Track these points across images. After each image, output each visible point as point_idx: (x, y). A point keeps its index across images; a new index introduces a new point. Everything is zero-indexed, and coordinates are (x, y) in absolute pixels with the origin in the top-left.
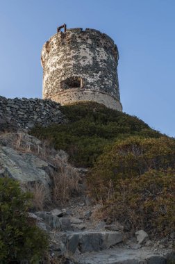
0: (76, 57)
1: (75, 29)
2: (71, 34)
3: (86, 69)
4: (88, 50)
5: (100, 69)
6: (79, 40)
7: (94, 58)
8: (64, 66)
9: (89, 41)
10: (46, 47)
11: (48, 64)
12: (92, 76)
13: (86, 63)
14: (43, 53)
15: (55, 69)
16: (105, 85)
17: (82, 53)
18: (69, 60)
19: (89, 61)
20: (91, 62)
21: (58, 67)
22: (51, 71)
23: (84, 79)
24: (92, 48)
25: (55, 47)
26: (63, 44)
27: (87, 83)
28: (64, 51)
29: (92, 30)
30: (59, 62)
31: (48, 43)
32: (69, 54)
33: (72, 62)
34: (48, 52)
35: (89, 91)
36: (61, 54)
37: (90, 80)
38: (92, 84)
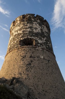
0: (30, 27)
2: (29, 16)
3: (37, 35)
4: (38, 25)
5: (45, 36)
6: (33, 20)
7: (41, 30)
8: (23, 32)
9: (39, 21)
10: (13, 23)
11: (13, 31)
12: (41, 39)
13: (37, 31)
14: (11, 26)
15: (16, 33)
16: (48, 46)
17: (34, 26)
18: (26, 28)
20: (40, 31)
21: (19, 32)
22: (14, 34)
23: (36, 41)
24: (40, 25)
25: (18, 22)
26: (23, 21)
27: (38, 43)
28: (24, 24)
30: (20, 30)
31: (14, 21)
33: (28, 30)
34: (14, 25)
35: (40, 48)
36: (22, 26)
37: (40, 41)
38: (41, 44)
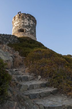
0: (23, 22)
1: (23, 14)
2: (22, 15)
3: (26, 27)
4: (27, 20)
5: (31, 27)
6: (25, 17)
7: (29, 23)
8: (20, 25)
9: (28, 18)
10: (14, 18)
11: (14, 24)
12: (28, 29)
13: (26, 24)
14: (13, 20)
15: (16, 26)
16: (32, 32)
17: (25, 21)
18: (21, 23)
19: (27, 24)
20: (28, 24)
21: (17, 25)
22: (15, 26)
23: (25, 30)
24: (28, 20)
25: (17, 19)
26: (20, 18)
27: (26, 31)
28: (20, 20)
29: (29, 14)
30: (18, 24)
31: (15, 17)
32: (21, 21)
33: (22, 24)
34: (15, 20)
35: (27, 33)
36: (19, 21)
37: (27, 30)
38: (28, 31)
